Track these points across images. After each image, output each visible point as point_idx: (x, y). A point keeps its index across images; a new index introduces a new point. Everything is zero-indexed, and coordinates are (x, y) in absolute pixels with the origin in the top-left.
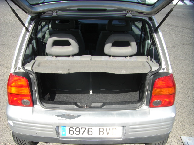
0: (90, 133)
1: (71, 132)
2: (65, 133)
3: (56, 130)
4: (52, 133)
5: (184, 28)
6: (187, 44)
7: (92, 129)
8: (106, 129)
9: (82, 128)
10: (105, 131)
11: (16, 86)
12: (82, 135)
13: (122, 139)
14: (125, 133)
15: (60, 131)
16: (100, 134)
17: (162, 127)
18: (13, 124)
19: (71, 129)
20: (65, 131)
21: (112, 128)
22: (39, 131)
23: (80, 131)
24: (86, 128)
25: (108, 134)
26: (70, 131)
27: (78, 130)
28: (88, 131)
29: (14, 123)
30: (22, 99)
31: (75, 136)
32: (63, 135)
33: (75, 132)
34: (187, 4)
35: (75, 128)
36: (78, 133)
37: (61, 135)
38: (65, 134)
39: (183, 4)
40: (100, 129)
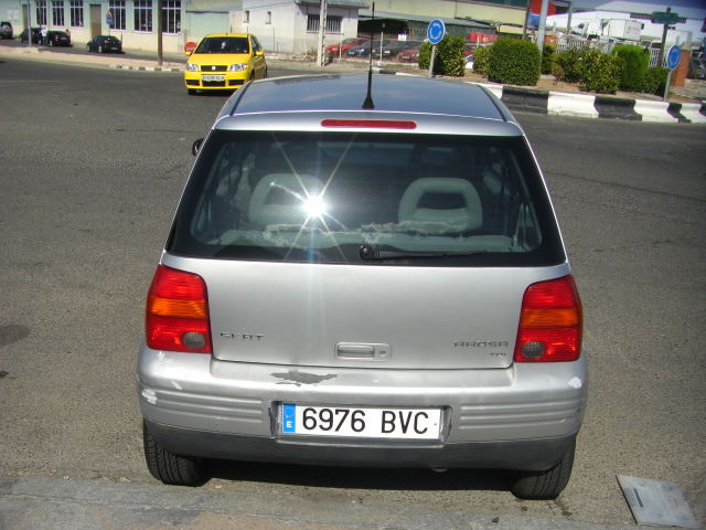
0: (358, 425)
1: (310, 423)
2: (293, 424)
3: (270, 415)
4: (260, 421)
5: (667, 194)
6: (668, 241)
7: (363, 414)
8: (401, 413)
9: (337, 412)
10: (397, 422)
11: (173, 296)
12: (337, 429)
13: (441, 446)
14: (450, 426)
15: (280, 420)
16: (383, 431)
17: (549, 414)
18: (155, 399)
19: (309, 413)
20: (293, 419)
21: (415, 412)
22: (225, 419)
23: (331, 420)
24: (347, 412)
25: (405, 429)
26: (305, 418)
27: (326, 415)
28: (354, 421)
29: (159, 396)
30: (186, 332)
31: (317, 432)
32: (286, 429)
33: (319, 422)
34: (689, 121)
35: (318, 409)
36: (327, 425)
37: (282, 432)
38: (293, 429)
39: (676, 120)
40: (384, 413)
